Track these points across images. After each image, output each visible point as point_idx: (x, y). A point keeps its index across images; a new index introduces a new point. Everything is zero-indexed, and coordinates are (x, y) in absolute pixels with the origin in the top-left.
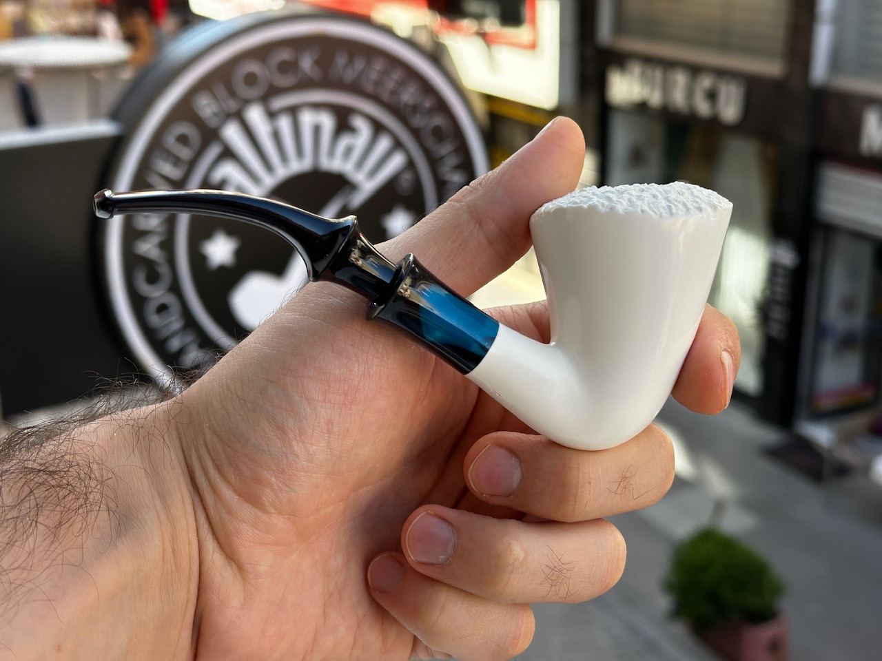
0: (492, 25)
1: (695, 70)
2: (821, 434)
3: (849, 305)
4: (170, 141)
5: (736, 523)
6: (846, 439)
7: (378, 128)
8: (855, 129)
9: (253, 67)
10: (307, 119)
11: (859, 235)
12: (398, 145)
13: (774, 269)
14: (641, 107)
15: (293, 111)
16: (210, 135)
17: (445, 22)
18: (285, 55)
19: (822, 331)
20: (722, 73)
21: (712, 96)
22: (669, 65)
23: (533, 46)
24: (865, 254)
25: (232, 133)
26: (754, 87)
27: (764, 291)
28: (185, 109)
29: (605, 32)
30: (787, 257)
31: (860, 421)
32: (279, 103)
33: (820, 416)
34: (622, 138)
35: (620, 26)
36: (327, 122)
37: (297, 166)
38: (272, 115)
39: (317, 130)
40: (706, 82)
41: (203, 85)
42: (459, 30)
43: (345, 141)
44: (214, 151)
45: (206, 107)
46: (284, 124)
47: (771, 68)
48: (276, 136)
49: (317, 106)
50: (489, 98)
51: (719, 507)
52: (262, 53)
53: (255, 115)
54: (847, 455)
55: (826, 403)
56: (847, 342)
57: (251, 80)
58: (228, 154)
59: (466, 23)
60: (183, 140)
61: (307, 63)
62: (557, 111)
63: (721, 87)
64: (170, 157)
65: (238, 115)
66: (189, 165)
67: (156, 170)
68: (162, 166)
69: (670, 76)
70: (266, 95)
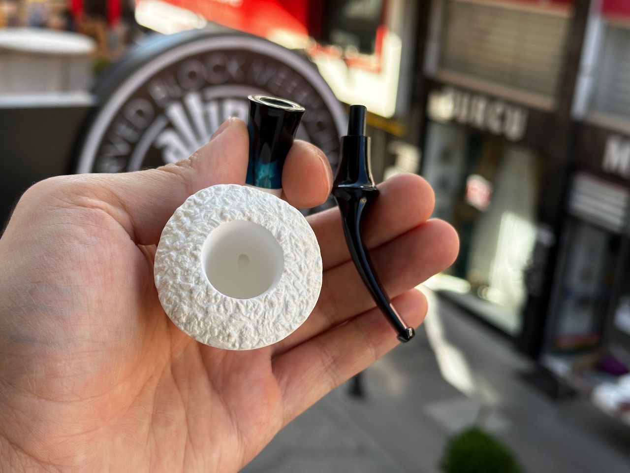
0: (352, 53)
1: (492, 99)
2: (560, 367)
3: (586, 276)
4: (132, 112)
5: (494, 425)
6: (577, 371)
8: (600, 151)
9: (194, 67)
10: (229, 107)
11: (597, 227)
13: (538, 247)
14: (453, 122)
15: (220, 100)
16: (159, 111)
17: (319, 46)
18: (217, 61)
19: (566, 293)
20: (512, 104)
21: (503, 118)
22: (473, 93)
23: (379, 71)
24: (600, 241)
25: (175, 112)
26: (533, 115)
27: (529, 261)
28: (143, 92)
29: (431, 65)
30: (546, 237)
31: (587, 360)
32: (213, 93)
33: (560, 353)
34: (436, 141)
35: (443, 62)
36: (243, 110)
38: (205, 101)
40: (499, 109)
41: (159, 76)
42: (328, 52)
44: (160, 123)
45: (159, 92)
46: (213, 109)
47: (544, 102)
49: (237, 99)
51: (484, 411)
52: (202, 57)
53: (193, 101)
54: (578, 383)
55: (565, 344)
56: (583, 302)
57: (192, 75)
58: (171, 126)
59: (332, 48)
60: (140, 113)
61: (234, 68)
62: (393, 119)
63: (509, 113)
64: (130, 125)
65: (181, 100)
66: (142, 132)
67: (118, 133)
68: (124, 130)
69: (474, 102)
70: (203, 87)
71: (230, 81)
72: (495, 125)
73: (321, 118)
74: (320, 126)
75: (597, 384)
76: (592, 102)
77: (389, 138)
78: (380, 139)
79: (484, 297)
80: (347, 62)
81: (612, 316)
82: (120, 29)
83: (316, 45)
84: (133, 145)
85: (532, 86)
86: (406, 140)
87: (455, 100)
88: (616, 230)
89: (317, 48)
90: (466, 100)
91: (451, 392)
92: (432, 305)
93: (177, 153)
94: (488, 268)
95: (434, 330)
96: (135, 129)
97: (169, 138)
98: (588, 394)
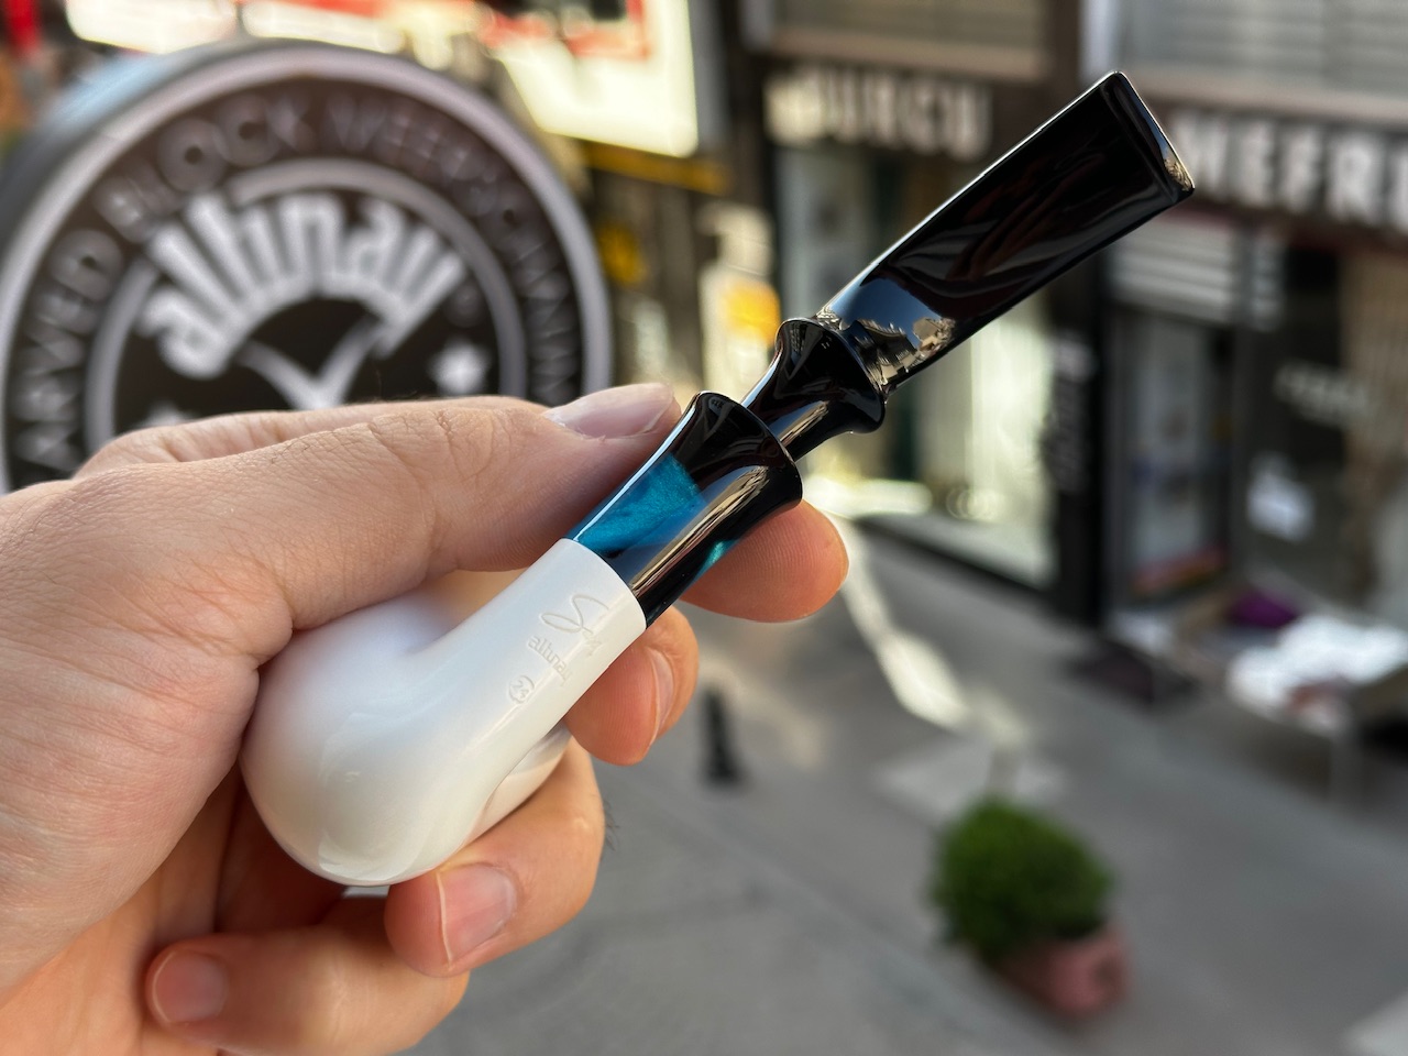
0: (579, 22)
1: (905, 75)
2: (1149, 633)
3: (1174, 429)
4: (71, 265)
5: (1032, 786)
6: (1188, 636)
7: (413, 219)
9: (197, 137)
10: (295, 214)
11: (1180, 318)
12: (447, 244)
13: (1060, 385)
14: (828, 143)
15: (270, 203)
16: (134, 252)
17: (503, 19)
18: (245, 114)
19: (1137, 472)
20: (950, 79)
21: (936, 114)
22: (861, 70)
23: (645, 53)
24: (1190, 349)
25: (171, 248)
27: (1047, 418)
28: (87, 215)
29: (759, 21)
30: (1074, 359)
31: (1204, 609)
32: (250, 188)
33: (1147, 603)
34: (801, 189)
35: (783, 12)
36: (327, 215)
37: (284, 289)
38: (235, 211)
39: (312, 232)
40: (924, 97)
41: (120, 170)
42: (524, 31)
43: (361, 245)
44: (142, 280)
45: (125, 208)
46: (257, 225)
47: (1019, 62)
48: (246, 246)
49: (310, 192)
50: (587, 147)
51: (1002, 763)
52: (209, 111)
53: (207, 214)
54: (1194, 662)
56: (1176, 486)
57: (194, 155)
58: (166, 280)
59: (530, 19)
60: (89, 263)
61: (286, 123)
62: (697, 157)
63: (946, 99)
64: (70, 294)
65: (178, 217)
66: (101, 305)
67: (49, 320)
68: (62, 311)
69: (868, 88)
70: (225, 178)
71: (285, 155)
72: (921, 133)
73: (510, 202)
74: (511, 219)
75: (1231, 656)
76: (1125, 44)
77: (696, 200)
78: (675, 210)
79: (965, 516)
80: (573, 47)
81: (1243, 504)
82: (41, 57)
83: (493, 18)
84: (87, 340)
85: (989, 31)
86: (735, 198)
87: (824, 93)
88: (1219, 317)
89: (499, 25)
90: (849, 88)
91: (925, 734)
92: (854, 550)
93: (195, 340)
94: (961, 448)
95: (868, 608)
96: (87, 302)
97: (169, 310)
98: (1219, 682)
